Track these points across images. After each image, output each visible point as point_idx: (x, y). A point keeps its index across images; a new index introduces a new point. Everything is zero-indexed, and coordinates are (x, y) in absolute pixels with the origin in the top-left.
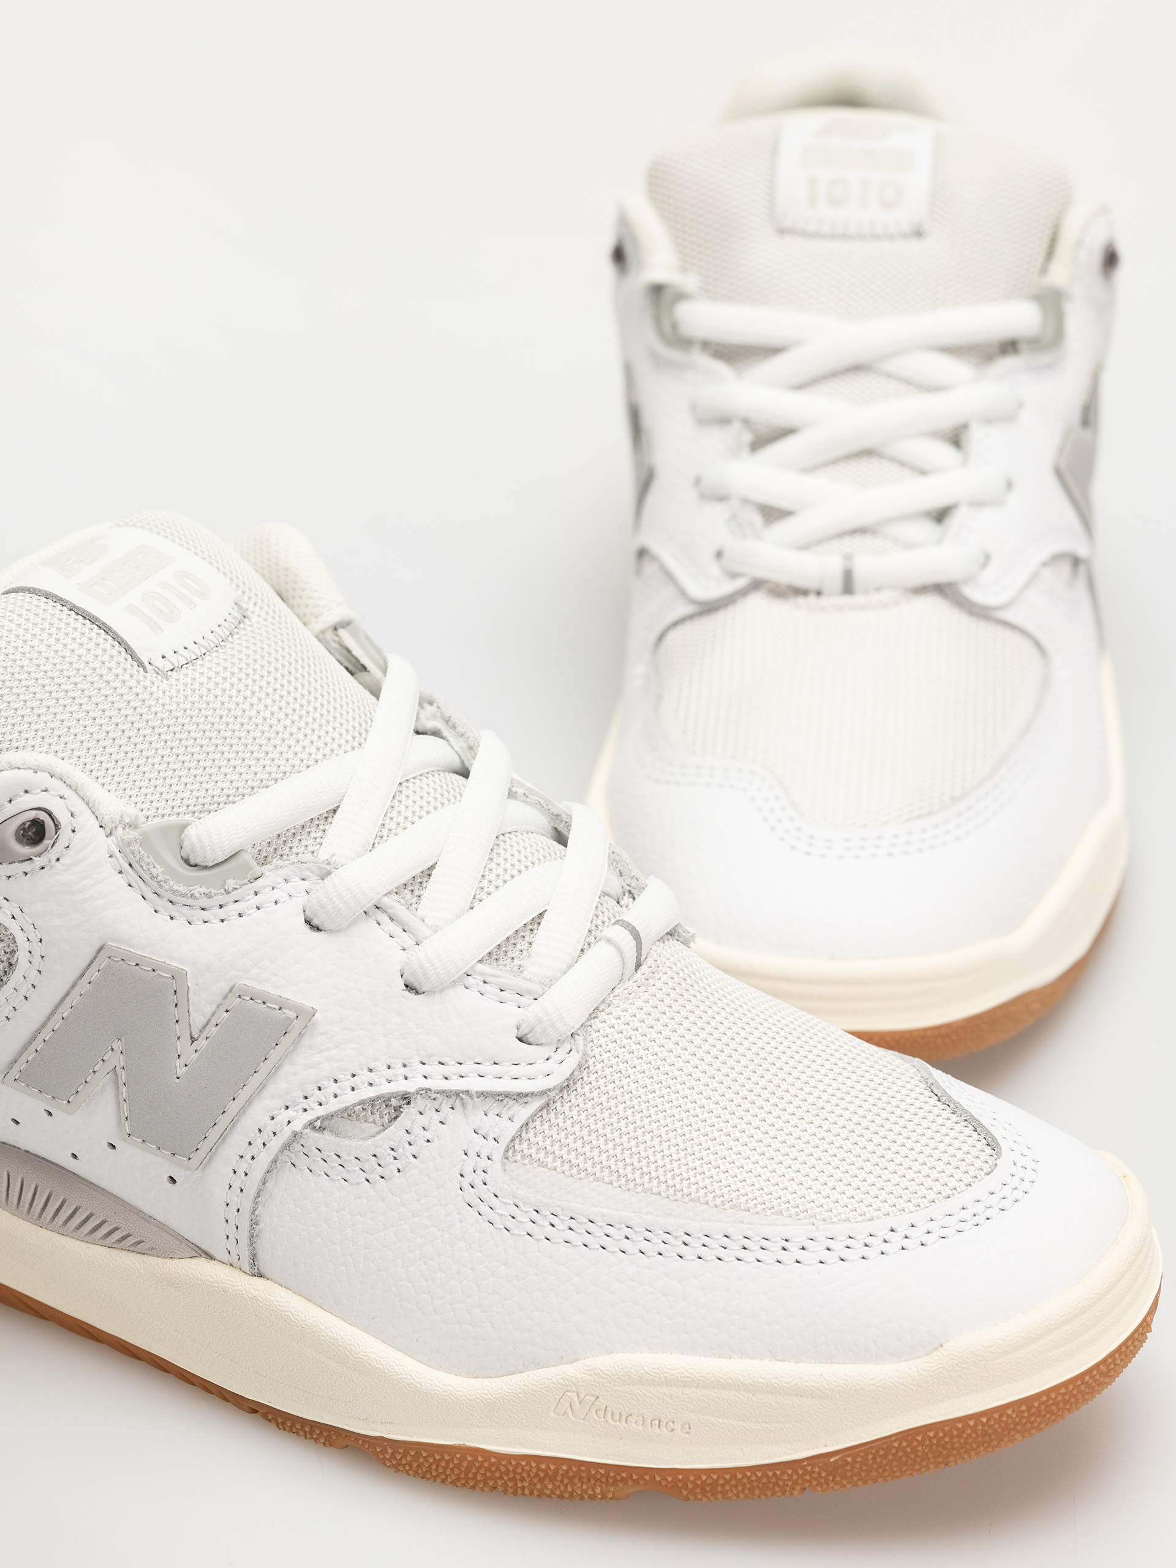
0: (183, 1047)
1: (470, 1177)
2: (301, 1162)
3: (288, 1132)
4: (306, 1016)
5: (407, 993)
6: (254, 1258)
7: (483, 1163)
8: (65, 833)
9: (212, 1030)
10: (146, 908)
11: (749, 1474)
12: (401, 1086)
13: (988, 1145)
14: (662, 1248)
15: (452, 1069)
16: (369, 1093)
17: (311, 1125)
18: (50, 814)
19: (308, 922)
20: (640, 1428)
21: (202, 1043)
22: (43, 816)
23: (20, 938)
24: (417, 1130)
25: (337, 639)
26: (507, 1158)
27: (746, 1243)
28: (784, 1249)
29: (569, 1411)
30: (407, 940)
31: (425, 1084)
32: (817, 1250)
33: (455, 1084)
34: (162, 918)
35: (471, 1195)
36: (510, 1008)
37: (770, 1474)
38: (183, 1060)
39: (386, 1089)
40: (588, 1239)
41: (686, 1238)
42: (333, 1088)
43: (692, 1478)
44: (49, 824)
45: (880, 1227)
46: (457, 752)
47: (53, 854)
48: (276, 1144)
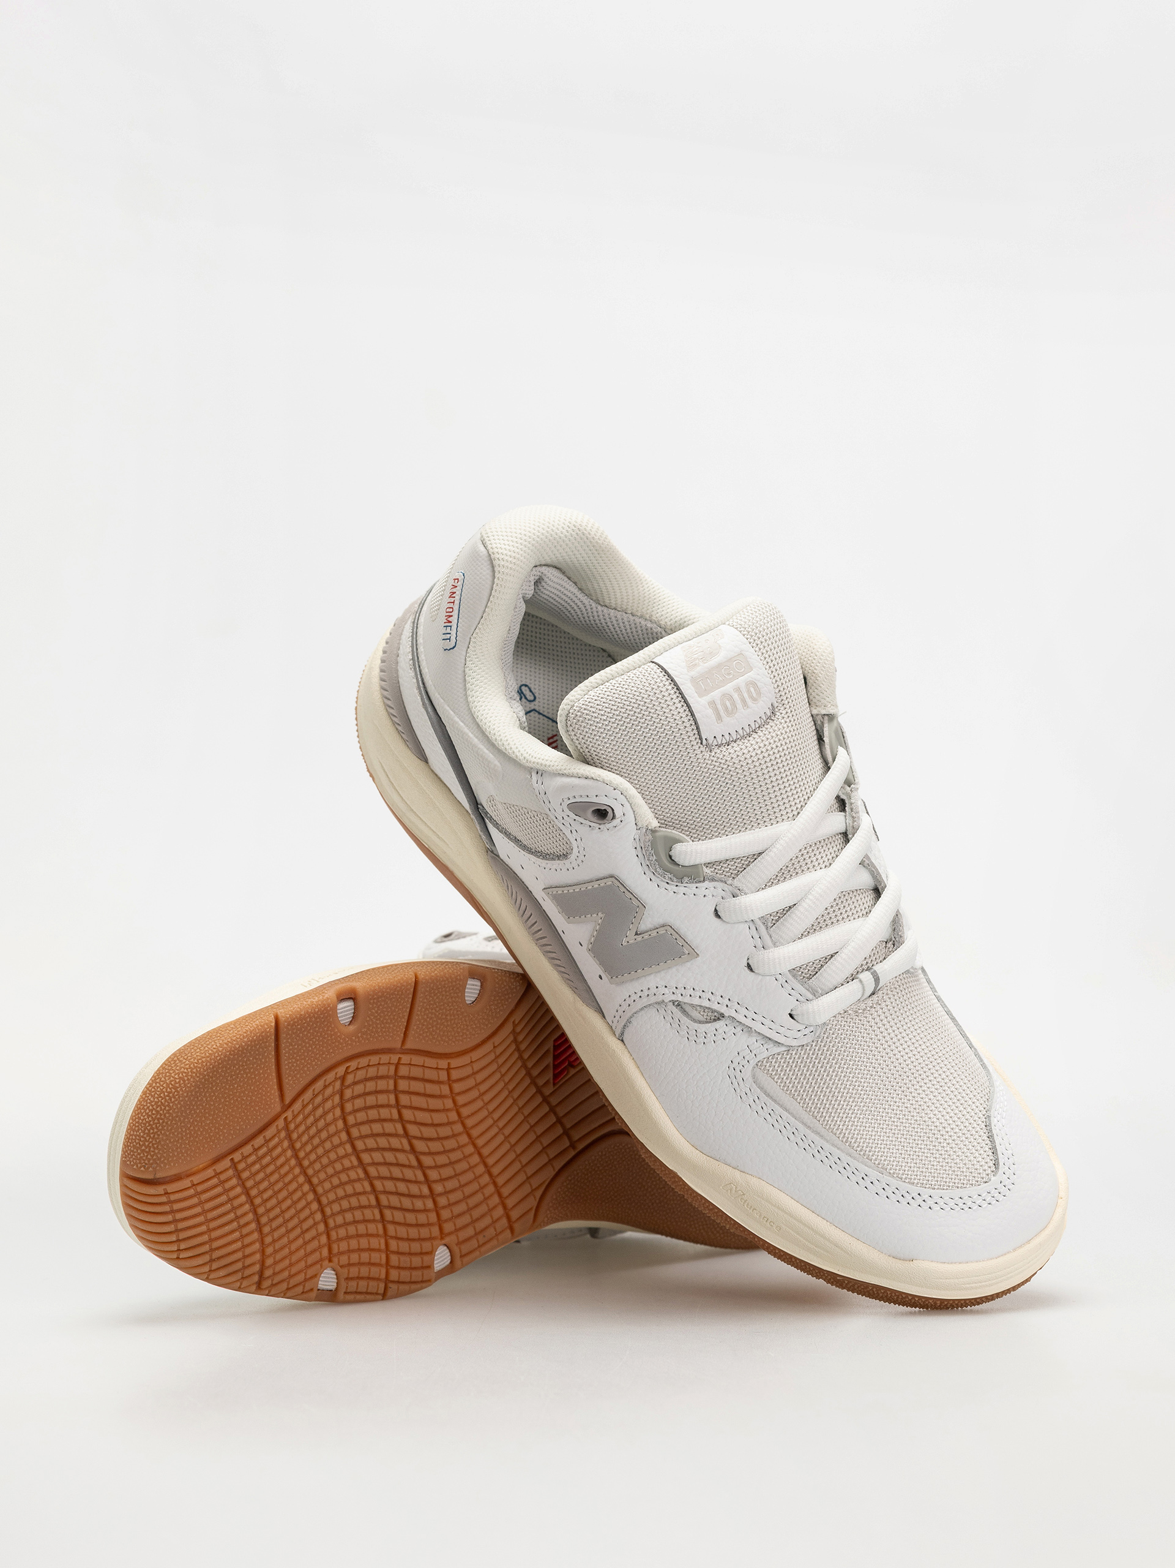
0: (631, 934)
1: (735, 1064)
2: (662, 1011)
3: (660, 998)
4: (694, 954)
5: (746, 968)
6: (622, 1034)
7: (745, 1062)
8: (616, 822)
9: (646, 936)
10: (640, 869)
11: (798, 1262)
12: (723, 1010)
13: (995, 1164)
14: (807, 1147)
15: (751, 1015)
16: (706, 1004)
17: (673, 1002)
18: (613, 810)
19: (716, 910)
20: (758, 1217)
21: (639, 938)
22: (609, 810)
23: (575, 850)
24: (721, 1031)
25: (822, 720)
26: (757, 1065)
27: (847, 1166)
28: (863, 1178)
29: (729, 1191)
30: (759, 943)
31: (734, 1014)
32: (878, 1187)
33: (748, 1022)
34: (646, 878)
35: (731, 1072)
36: (793, 999)
37: (808, 1267)
38: (628, 939)
39: (715, 1007)
40: (775, 1124)
41: (820, 1150)
42: (691, 992)
43: (772, 1249)
44: (610, 814)
45: (914, 1192)
46: (846, 823)
47: (608, 826)
48: (653, 1000)
